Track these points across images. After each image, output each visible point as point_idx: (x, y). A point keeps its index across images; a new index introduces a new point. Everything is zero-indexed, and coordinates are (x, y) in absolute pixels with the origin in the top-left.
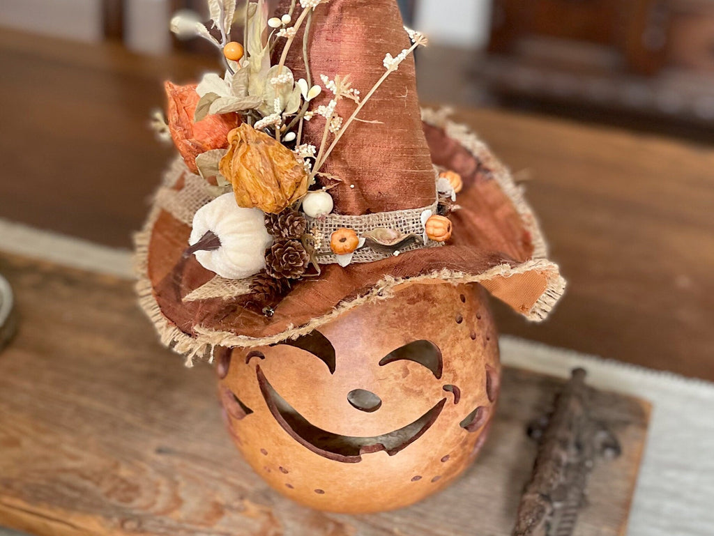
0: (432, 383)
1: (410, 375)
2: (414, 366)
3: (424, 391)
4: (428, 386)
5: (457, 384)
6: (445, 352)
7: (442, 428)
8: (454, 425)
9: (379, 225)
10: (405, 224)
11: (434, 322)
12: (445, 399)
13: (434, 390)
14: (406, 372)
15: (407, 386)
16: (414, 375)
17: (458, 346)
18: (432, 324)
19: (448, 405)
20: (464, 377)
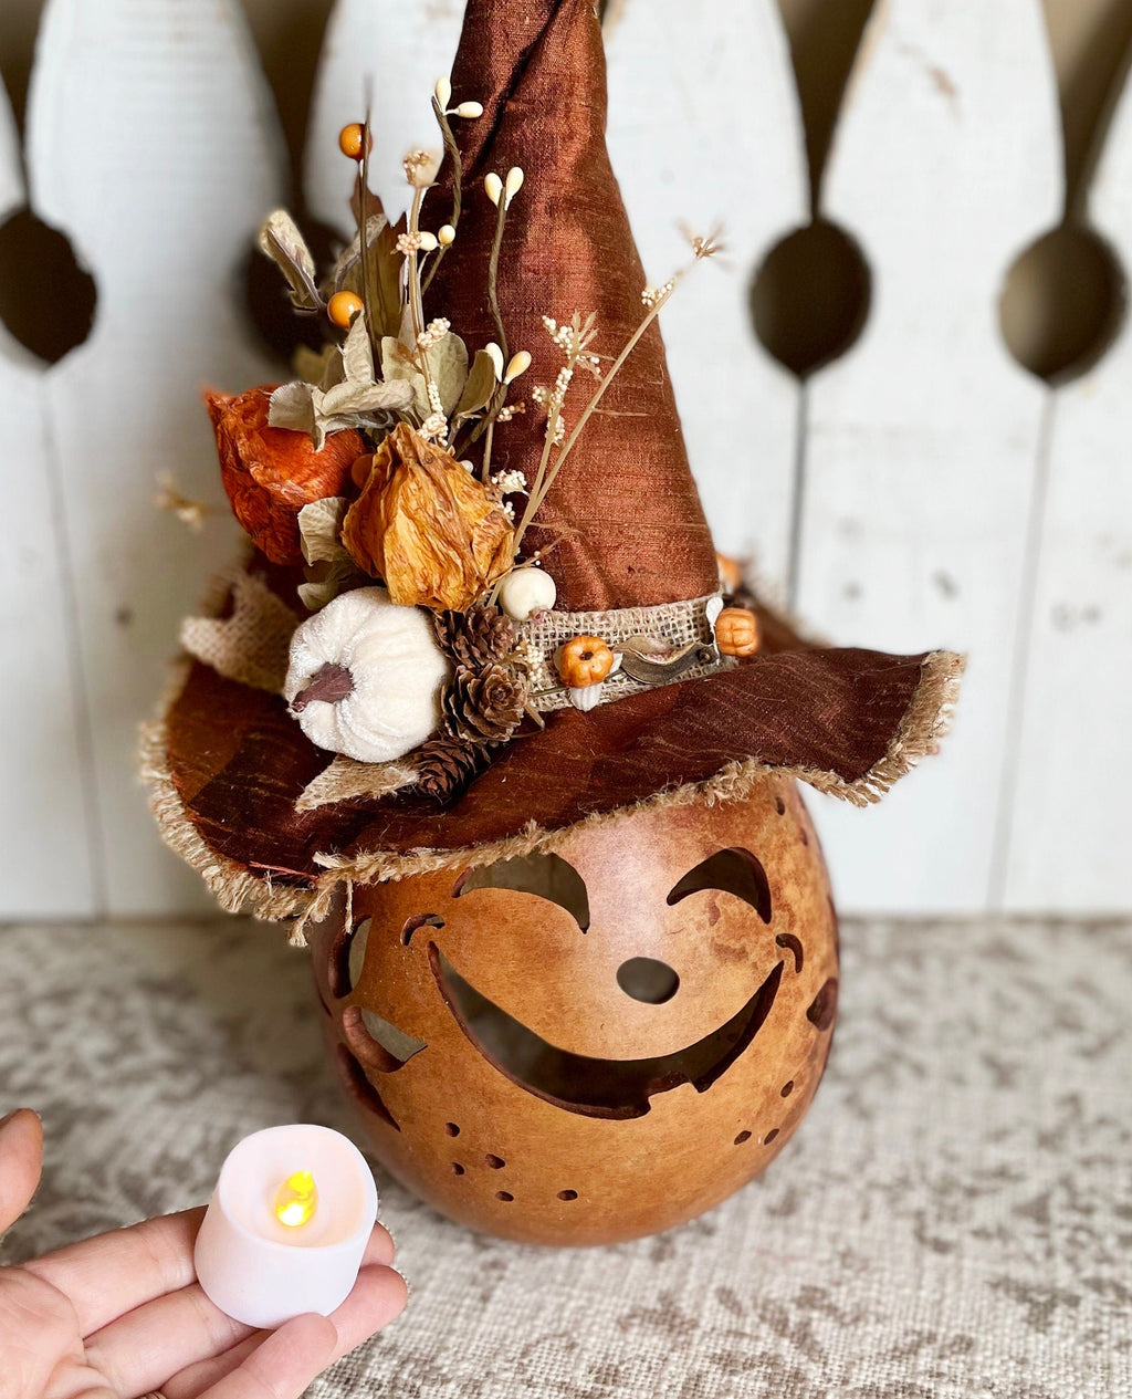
0: (758, 933)
1: (722, 918)
2: (724, 900)
3: (748, 950)
4: (753, 939)
5: (796, 932)
6: (770, 869)
7: (782, 1023)
8: (798, 1016)
9: (636, 631)
10: (675, 631)
11: (745, 812)
12: (781, 964)
13: (762, 947)
14: (715, 912)
15: (719, 941)
16: (728, 919)
17: (787, 857)
18: (742, 816)
19: (787, 975)
20: (805, 919)
